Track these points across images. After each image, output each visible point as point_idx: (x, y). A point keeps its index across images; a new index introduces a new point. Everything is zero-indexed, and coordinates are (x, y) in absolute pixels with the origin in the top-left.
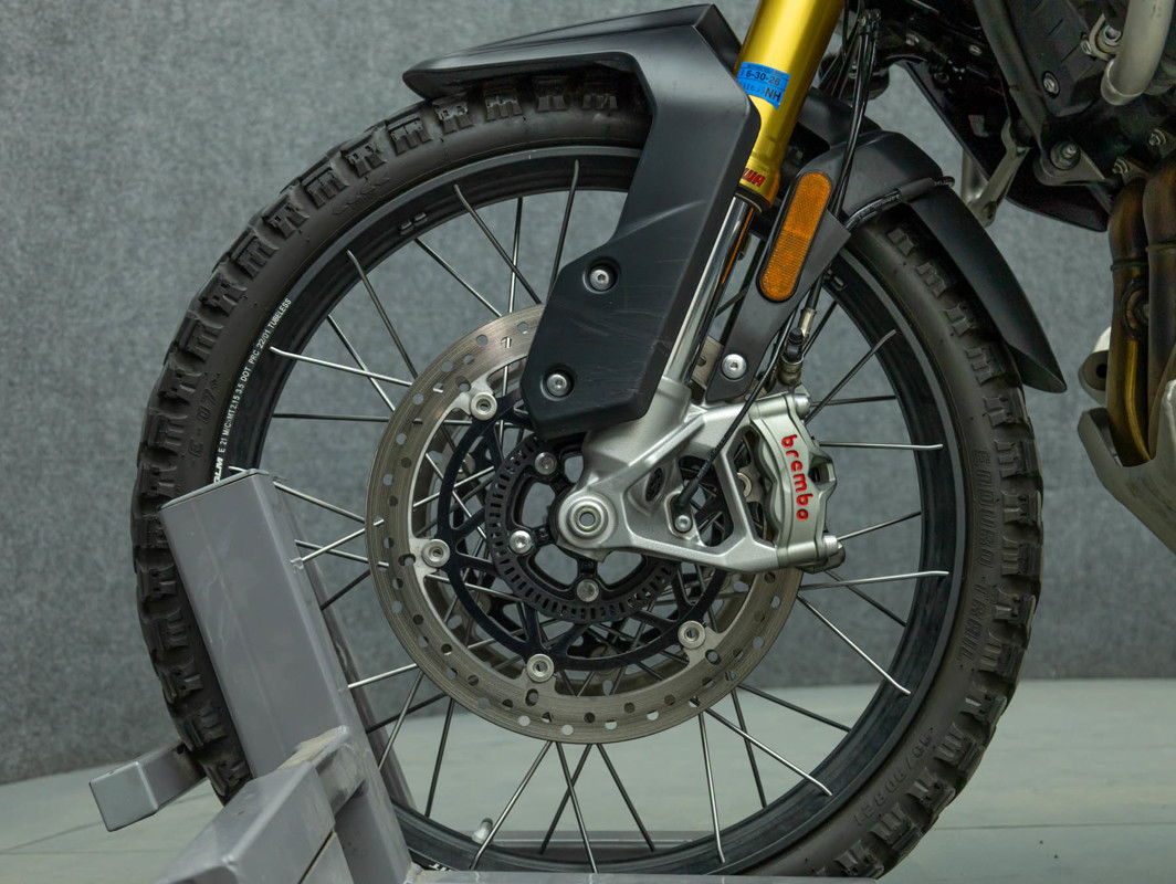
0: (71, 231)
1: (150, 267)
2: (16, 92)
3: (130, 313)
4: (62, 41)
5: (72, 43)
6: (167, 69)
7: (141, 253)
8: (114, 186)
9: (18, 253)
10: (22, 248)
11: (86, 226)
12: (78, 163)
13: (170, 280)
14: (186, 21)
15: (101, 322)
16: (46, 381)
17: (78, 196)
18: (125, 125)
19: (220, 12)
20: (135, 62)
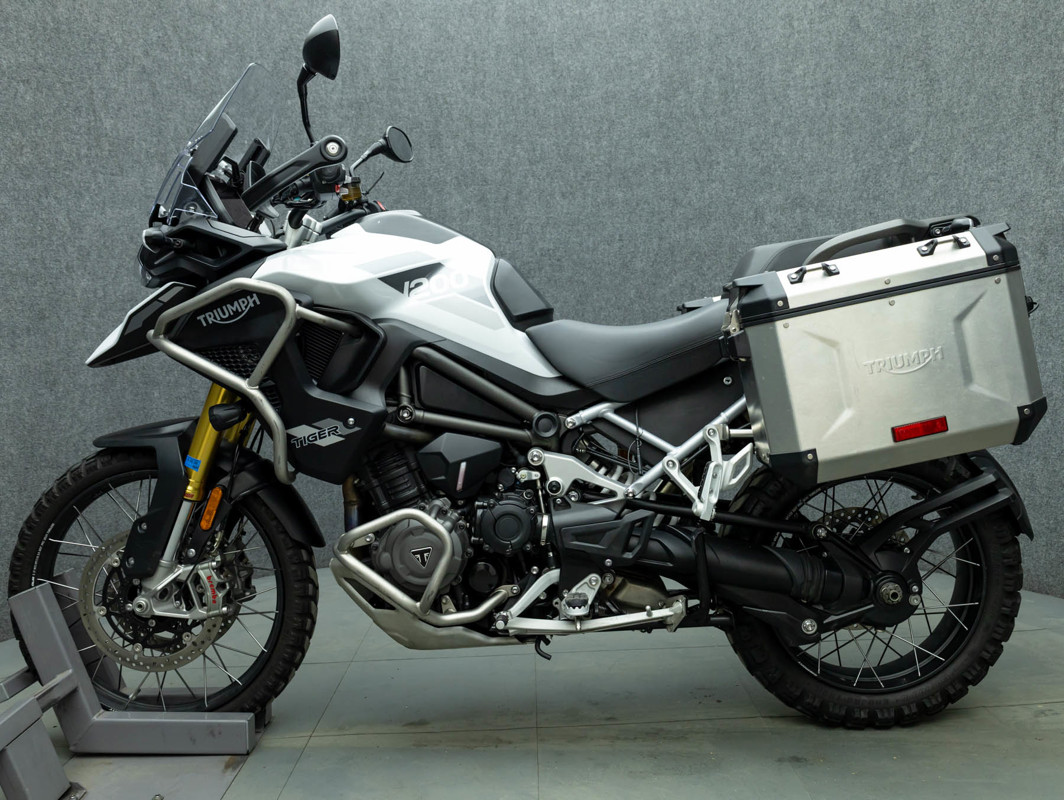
0: (51, 399)
1: (92, 407)
2: (22, 345)
3: (83, 428)
4: (43, 318)
5: (48, 317)
6: (96, 319)
7: (87, 401)
8: (72, 375)
9: (27, 413)
10: (28, 411)
11: (59, 395)
12: (53, 369)
13: (102, 411)
14: (104, 296)
15: (69, 434)
16: (43, 464)
17: (55, 382)
18: (76, 347)
19: (121, 288)
20: (80, 319)
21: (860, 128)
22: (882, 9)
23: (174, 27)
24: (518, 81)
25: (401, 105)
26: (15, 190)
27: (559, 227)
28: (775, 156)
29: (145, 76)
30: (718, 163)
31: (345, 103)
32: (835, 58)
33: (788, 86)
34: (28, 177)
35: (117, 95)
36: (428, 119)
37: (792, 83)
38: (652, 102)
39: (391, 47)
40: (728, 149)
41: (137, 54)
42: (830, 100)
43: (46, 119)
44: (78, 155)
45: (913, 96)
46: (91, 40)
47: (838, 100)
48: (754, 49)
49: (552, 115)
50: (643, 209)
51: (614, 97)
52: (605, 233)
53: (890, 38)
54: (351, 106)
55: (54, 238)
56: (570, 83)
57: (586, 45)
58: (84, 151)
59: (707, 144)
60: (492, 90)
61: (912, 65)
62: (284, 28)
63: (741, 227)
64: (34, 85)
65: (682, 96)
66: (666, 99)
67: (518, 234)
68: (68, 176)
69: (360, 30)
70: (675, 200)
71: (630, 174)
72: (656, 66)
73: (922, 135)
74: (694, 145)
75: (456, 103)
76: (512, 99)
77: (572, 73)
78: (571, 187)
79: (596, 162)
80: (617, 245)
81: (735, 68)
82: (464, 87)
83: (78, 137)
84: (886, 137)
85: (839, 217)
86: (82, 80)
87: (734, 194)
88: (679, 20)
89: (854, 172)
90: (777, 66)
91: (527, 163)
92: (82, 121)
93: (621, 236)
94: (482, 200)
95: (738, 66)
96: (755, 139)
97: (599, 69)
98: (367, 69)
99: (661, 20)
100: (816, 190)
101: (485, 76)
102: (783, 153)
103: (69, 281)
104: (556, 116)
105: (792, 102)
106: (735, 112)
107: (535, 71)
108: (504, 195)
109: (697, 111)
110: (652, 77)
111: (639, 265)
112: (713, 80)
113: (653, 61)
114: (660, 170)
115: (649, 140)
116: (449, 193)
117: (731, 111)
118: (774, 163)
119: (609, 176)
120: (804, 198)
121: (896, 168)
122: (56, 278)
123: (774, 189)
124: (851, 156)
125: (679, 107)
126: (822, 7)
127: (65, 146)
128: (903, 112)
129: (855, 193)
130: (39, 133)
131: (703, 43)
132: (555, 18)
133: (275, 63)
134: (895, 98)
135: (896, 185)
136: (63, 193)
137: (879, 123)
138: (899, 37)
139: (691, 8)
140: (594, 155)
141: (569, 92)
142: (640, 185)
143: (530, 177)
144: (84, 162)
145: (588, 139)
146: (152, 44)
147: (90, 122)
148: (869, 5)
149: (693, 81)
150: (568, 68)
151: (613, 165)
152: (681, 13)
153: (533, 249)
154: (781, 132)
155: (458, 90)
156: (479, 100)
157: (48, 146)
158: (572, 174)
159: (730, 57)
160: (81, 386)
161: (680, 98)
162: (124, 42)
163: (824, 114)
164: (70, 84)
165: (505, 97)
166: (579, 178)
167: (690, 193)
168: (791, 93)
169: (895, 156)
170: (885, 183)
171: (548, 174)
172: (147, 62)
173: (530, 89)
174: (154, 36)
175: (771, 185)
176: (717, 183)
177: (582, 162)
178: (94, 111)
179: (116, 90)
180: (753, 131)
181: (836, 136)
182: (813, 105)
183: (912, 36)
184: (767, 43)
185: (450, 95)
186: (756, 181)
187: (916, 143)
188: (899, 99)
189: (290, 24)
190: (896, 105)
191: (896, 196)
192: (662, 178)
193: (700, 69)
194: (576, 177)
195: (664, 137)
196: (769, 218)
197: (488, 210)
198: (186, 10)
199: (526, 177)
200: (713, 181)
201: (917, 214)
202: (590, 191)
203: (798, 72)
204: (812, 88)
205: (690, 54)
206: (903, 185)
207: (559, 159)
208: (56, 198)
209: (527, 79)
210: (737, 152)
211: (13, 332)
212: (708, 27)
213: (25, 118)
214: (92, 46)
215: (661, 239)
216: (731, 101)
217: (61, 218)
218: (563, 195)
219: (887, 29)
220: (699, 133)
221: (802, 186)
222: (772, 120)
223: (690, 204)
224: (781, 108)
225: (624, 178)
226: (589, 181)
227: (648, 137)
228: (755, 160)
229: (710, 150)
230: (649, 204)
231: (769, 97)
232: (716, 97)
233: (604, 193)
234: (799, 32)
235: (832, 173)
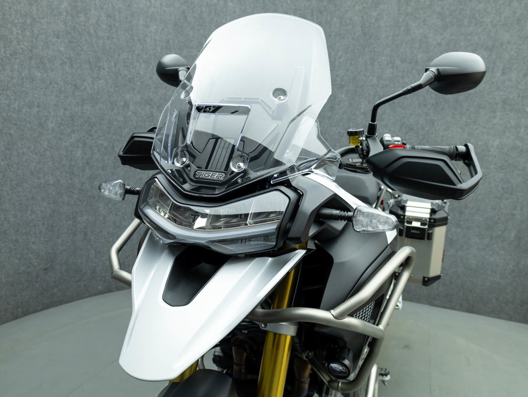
28: (137, 73)
30: (104, 69)
33: (147, 35)
37: (149, 34)
38: (62, 14)
50: (54, 87)
52: (27, 100)
63: (115, 110)
65: (82, 18)
71: (46, 61)
74: (89, 53)
79: (22, 46)
80: (36, 110)
93: (38, 103)
95: (119, 12)
102: (142, 73)
109: (92, 32)
111: (51, 125)
112: (103, 15)
114: (66, 63)
115: (59, 40)
117: (113, 38)
118: (136, 77)
119: (31, 58)
120: (152, 100)
145: (16, 26)
151: (34, 51)
161: (81, 19)
166: (8, 55)
167: (85, 84)
168: (148, 40)
176: (103, 81)
184: (136, 6)
186: (125, 85)
192: (67, 68)
194: (5, 53)
196: (132, 108)
200: (100, 79)
202: (16, 67)
204: (160, 41)
210: (115, 65)
215: (65, 109)
216: (113, 33)
221: (151, 94)
222: (136, 52)
223: (85, 89)
224: (142, 47)
225: (42, 62)
226: (16, 58)
227: (59, 38)
228: (126, 72)
229: (99, 60)
230: (58, 84)
231: (136, 38)
232: (104, 27)
233: (27, 70)
234: (154, 7)
235: (167, 90)
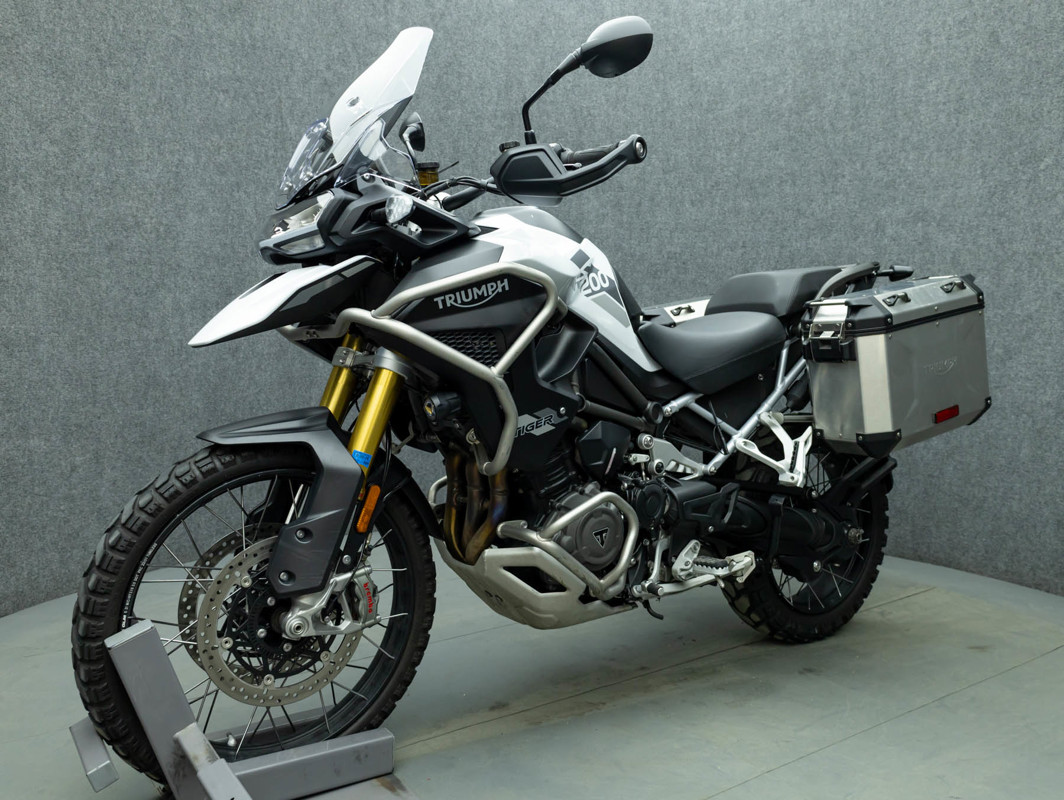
0: (233, 363)
7: (263, 367)
9: (212, 374)
10: (213, 372)
13: (274, 376)
15: (245, 394)
21: (991, 144)
22: (1024, 24)
23: (353, 44)
24: (658, 95)
25: (549, 116)
26: (212, 184)
27: (687, 232)
28: (901, 171)
29: (326, 88)
30: (844, 176)
31: (498, 113)
32: (971, 74)
33: (921, 101)
34: (223, 174)
35: (302, 104)
36: (573, 129)
37: (924, 99)
38: (783, 116)
39: (543, 63)
40: (854, 163)
41: (321, 68)
42: (962, 116)
43: (240, 124)
44: (266, 156)
45: (1049, 112)
46: (282, 56)
47: (970, 117)
48: (888, 65)
49: (687, 128)
50: (767, 218)
51: (747, 111)
52: (729, 240)
53: (1030, 54)
54: (504, 117)
55: (243, 227)
56: (706, 99)
57: (724, 62)
58: (271, 153)
59: (834, 157)
60: (633, 103)
61: (1051, 81)
62: (449, 45)
63: (861, 239)
64: (232, 94)
65: (813, 111)
66: (797, 113)
67: (647, 238)
68: (256, 174)
69: (517, 46)
70: (798, 210)
71: (757, 185)
72: (790, 81)
73: (1055, 152)
74: (821, 158)
75: (599, 115)
76: (651, 111)
77: (709, 88)
78: (701, 195)
79: (726, 173)
80: (740, 251)
81: (868, 84)
82: (607, 100)
83: (267, 140)
84: (1016, 153)
85: (962, 232)
86: (273, 90)
87: (857, 206)
88: (816, 37)
89: (980, 188)
90: (910, 82)
91: (661, 172)
92: (271, 126)
93: (744, 242)
94: (618, 205)
95: (872, 81)
96: (882, 153)
97: (735, 85)
98: (520, 83)
99: (799, 37)
100: (940, 204)
101: (627, 91)
102: (909, 168)
103: (253, 264)
104: (691, 129)
105: (922, 117)
106: (864, 127)
107: (674, 85)
108: (638, 201)
109: (827, 126)
110: (786, 92)
112: (845, 95)
113: (787, 77)
114: (787, 181)
115: (778, 153)
116: (588, 198)
117: (860, 125)
118: (900, 177)
119: (737, 186)
120: (926, 213)
121: (1024, 185)
122: (243, 262)
123: (897, 203)
124: (979, 172)
125: (809, 122)
126: (961, 22)
127: (255, 147)
128: (1037, 129)
129: (980, 210)
130: (235, 137)
131: (838, 59)
132: (697, 35)
133: (439, 77)
134: (1030, 114)
135: (1023, 202)
136: (252, 188)
137: (1011, 139)
138: (1040, 53)
139: (829, 25)
140: (726, 167)
141: (705, 106)
142: (765, 195)
143: (662, 185)
144: (271, 162)
145: (720, 150)
146: (333, 59)
147: (277, 127)
148: (1010, 20)
149: (825, 96)
150: (706, 83)
151: (741, 176)
152: (819, 30)
153: (661, 251)
154: (908, 147)
155: (602, 104)
156: (620, 113)
157: (241, 148)
158: (702, 184)
159: (863, 72)
160: (258, 354)
161: (810, 113)
162: (310, 56)
163: (954, 130)
164: (262, 94)
165: (644, 109)
166: (708, 187)
167: (814, 205)
168: (922, 108)
169: (1024, 173)
170: (1011, 199)
171: (680, 183)
172: (328, 75)
173: (668, 102)
174: (336, 52)
175: (895, 199)
176: (841, 196)
177: (713, 172)
178: (281, 118)
179: (301, 100)
180: (880, 146)
181: (964, 152)
182: (943, 120)
183: (1054, 51)
184: (902, 59)
185: (594, 108)
186: (879, 195)
187: (1048, 161)
188: (1033, 116)
189: (454, 41)
190: (1031, 122)
191: (1022, 213)
192: (787, 189)
193: (833, 85)
195: (793, 150)
196: (890, 231)
197: (622, 215)
198: (365, 29)
199: (659, 185)
200: (837, 193)
201: (1043, 232)
202: (718, 200)
203: (932, 88)
204: (944, 104)
205: (824, 70)
206: (1030, 202)
207: (691, 169)
208: (245, 192)
209: (666, 94)
210: (863, 167)
211: (205, 305)
212: (844, 44)
213: (223, 123)
214: (283, 61)
215: (782, 247)
216: (861, 116)
217: (249, 209)
218: (693, 203)
219: (1028, 44)
220: (827, 147)
221: (925, 200)
222: (901, 135)
223: (812, 214)
224: (910, 123)
225: (751, 188)
226: (718, 190)
227: (778, 150)
228: (881, 174)
229: (836, 164)
230: (773, 213)
231: (900, 112)
232: (847, 112)
233: (731, 202)
234: (936, 48)
235: (957, 188)
